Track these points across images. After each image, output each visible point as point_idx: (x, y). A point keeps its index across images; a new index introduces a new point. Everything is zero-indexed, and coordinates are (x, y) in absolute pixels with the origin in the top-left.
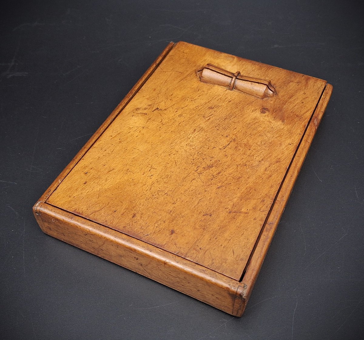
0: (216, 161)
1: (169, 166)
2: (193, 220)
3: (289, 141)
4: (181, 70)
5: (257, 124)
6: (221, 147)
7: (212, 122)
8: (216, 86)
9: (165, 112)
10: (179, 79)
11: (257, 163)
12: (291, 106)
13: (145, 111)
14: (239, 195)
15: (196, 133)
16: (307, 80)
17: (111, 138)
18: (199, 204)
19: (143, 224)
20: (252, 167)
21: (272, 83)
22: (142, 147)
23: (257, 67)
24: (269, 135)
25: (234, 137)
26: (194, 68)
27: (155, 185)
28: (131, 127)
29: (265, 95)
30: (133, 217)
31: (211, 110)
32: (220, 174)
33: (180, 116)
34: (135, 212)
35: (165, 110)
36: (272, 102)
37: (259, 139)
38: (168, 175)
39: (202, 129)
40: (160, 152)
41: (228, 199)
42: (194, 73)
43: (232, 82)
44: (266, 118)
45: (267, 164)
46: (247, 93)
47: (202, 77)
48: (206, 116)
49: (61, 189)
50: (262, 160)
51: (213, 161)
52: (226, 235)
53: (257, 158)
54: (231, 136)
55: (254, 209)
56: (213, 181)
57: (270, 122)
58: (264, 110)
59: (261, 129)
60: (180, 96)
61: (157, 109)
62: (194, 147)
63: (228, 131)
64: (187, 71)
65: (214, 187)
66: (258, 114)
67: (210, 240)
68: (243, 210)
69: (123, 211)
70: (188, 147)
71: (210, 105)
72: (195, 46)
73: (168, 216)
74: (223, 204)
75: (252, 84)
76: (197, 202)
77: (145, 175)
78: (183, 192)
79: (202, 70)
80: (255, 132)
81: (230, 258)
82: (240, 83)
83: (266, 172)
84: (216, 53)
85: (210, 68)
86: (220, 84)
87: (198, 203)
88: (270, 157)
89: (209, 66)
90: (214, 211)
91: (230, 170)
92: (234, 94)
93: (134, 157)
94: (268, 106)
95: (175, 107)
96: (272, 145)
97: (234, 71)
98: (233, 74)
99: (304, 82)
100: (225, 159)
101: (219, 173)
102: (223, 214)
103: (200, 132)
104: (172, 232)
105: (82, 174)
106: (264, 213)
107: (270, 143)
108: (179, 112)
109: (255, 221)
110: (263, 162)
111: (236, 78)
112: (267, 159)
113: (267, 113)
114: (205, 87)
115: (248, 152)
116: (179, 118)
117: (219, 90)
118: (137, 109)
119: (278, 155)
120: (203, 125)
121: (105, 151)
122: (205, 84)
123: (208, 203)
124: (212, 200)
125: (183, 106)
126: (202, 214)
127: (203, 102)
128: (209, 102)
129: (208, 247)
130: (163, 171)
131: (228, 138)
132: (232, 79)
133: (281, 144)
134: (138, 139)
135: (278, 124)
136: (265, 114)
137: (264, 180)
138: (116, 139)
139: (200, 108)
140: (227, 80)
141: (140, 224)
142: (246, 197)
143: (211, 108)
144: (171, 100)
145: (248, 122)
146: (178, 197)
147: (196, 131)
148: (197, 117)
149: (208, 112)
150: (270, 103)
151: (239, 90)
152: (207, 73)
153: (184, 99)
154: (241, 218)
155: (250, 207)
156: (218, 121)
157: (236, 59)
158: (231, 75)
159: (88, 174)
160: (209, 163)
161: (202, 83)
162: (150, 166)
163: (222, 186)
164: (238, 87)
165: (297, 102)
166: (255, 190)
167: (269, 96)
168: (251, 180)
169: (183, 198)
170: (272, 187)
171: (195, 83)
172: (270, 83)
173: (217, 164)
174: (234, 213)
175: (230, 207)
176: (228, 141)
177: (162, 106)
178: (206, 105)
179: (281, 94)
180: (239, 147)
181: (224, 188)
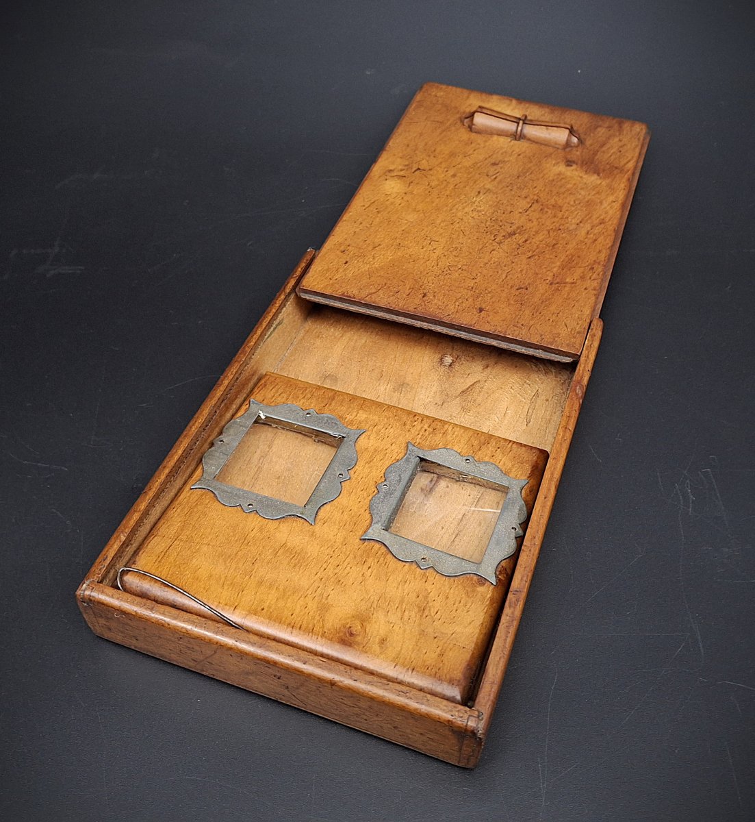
0: (518, 228)
1: (454, 236)
2: (504, 295)
3: (611, 198)
4: (440, 119)
5: (563, 181)
6: (521, 211)
7: (500, 182)
8: (495, 137)
9: (431, 172)
10: (439, 131)
11: (574, 226)
12: (606, 156)
13: (402, 173)
14: (558, 264)
15: (482, 196)
16: (620, 124)
17: (364, 208)
18: (508, 278)
19: (440, 303)
20: (569, 231)
21: (575, 128)
22: (412, 217)
23: (547, 110)
24: (583, 193)
25: (536, 198)
26: (458, 116)
27: (443, 259)
28: (388, 193)
29: (568, 144)
30: (423, 297)
31: (495, 167)
32: (528, 242)
33: (454, 176)
34: (425, 291)
35: (430, 170)
36: (578, 153)
37: (571, 199)
38: (456, 248)
39: (489, 190)
40: (438, 222)
41: (544, 270)
42: (459, 122)
43: (520, 128)
44: (573, 173)
45: (588, 226)
47: (474, 125)
48: (490, 174)
49: (315, 271)
50: (581, 222)
51: (514, 227)
52: (553, 308)
53: (573, 221)
54: (531, 196)
55: (582, 277)
56: (519, 251)
57: (581, 177)
58: (569, 163)
59: (569, 186)
60: (447, 152)
61: (419, 169)
62: (483, 213)
63: (526, 191)
64: (448, 120)
65: (524, 258)
66: (562, 168)
67: (533, 315)
68: (567, 280)
69: (407, 291)
70: (475, 213)
71: (493, 161)
72: (450, 87)
73: (470, 293)
74: (540, 276)
75: (547, 129)
76: (504, 276)
77: (424, 249)
78: (482, 266)
79: (472, 115)
80: (563, 190)
81: (564, 332)
82: (530, 131)
83: (589, 236)
84: (484, 96)
85: (484, 111)
86: (501, 133)
87: (506, 277)
88: (590, 218)
89: (481, 110)
90: (529, 284)
91: (540, 237)
92: (522, 146)
93: (403, 229)
94: (574, 158)
95: (443, 165)
96: (589, 204)
97: (518, 114)
98: (520, 119)
99: (616, 126)
100: (529, 225)
101: (526, 241)
102: (542, 288)
103: (487, 194)
104: (481, 310)
105: (338, 252)
106: (596, 281)
107: (588, 201)
108: (451, 172)
109: (586, 291)
110: (581, 225)
111: (524, 123)
112: (587, 220)
113: (574, 167)
114: (479, 139)
115: (560, 215)
116: (453, 179)
117: (503, 142)
118: (390, 171)
119: (601, 215)
120: (488, 186)
121: (361, 223)
122: (479, 135)
123: (519, 275)
124: (524, 271)
125: (454, 164)
126: (515, 288)
127: (481, 158)
128: (490, 157)
129: (532, 322)
130: (448, 242)
131: (528, 200)
132: (518, 126)
133: (601, 203)
134: (403, 207)
135: (593, 179)
136: (572, 168)
137: (588, 244)
138: (371, 208)
139: (479, 165)
140: (511, 127)
141: (436, 304)
142: (568, 265)
143: (494, 164)
144: (434, 157)
145: (551, 178)
146: (477, 272)
147: (481, 194)
148: (477, 176)
149: (492, 170)
150: (576, 154)
151: (529, 140)
152: (480, 119)
153: (452, 155)
154: (567, 289)
155: (576, 276)
156: (509, 180)
157: (514, 102)
158: (517, 121)
159: (347, 252)
160: (509, 230)
161: (474, 134)
162: (428, 238)
163: (532, 256)
164: (528, 136)
165: (612, 151)
166: (579, 257)
167: (572, 145)
168: (570, 246)
169: (485, 272)
170: (600, 252)
171: (464, 134)
172: (572, 127)
173: (520, 230)
174: (557, 284)
175: (549, 278)
176: (529, 203)
177: (424, 164)
178: (487, 161)
179: (588, 143)
180: (546, 209)
181: (536, 257)
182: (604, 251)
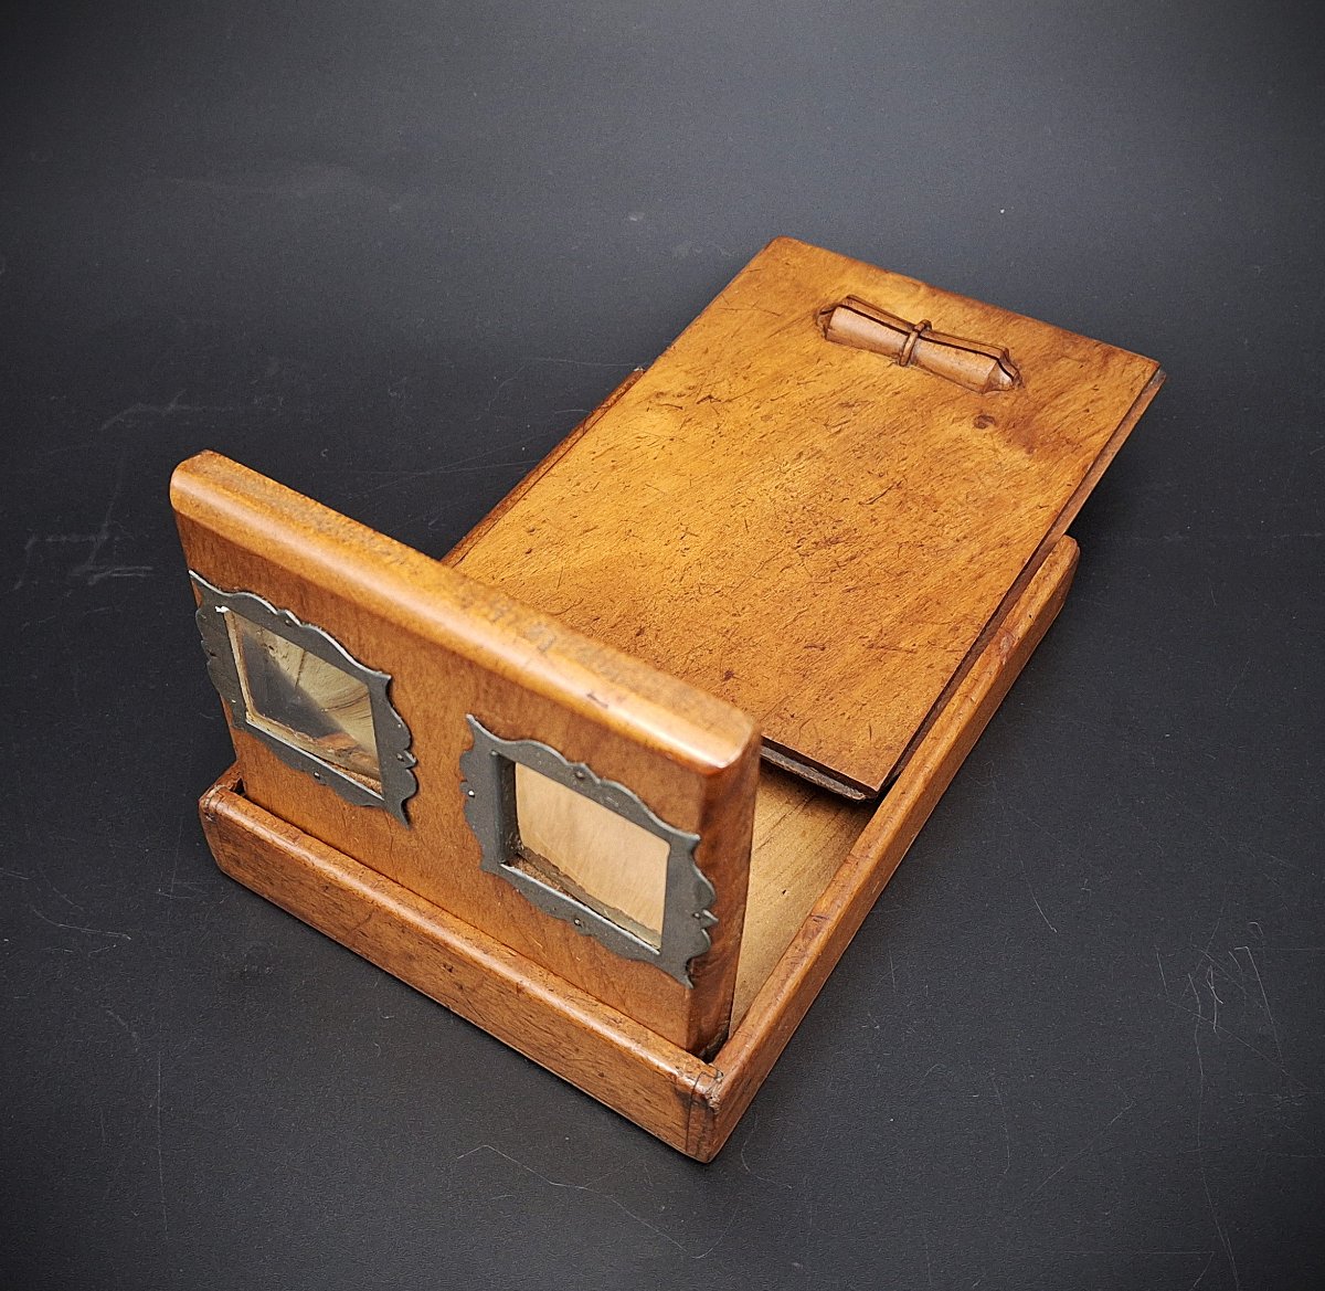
0: (847, 531)
1: (728, 531)
2: (778, 654)
3: (1039, 499)
4: (778, 308)
5: (962, 453)
6: (863, 500)
7: (847, 439)
8: (866, 354)
9: (730, 406)
10: (769, 330)
11: (951, 543)
12: (1057, 416)
13: (678, 402)
14: (896, 610)
15: (803, 462)
16: (1107, 356)
17: (593, 456)
18: (798, 622)
19: (661, 651)
20: (938, 551)
21: (1013, 356)
22: (667, 484)
23: (978, 312)
24: (989, 481)
25: (898, 478)
26: (812, 306)
27: (695, 569)
28: (642, 435)
29: (991, 386)
30: (638, 635)
31: (845, 411)
32: (855, 561)
33: (766, 418)
34: (644, 625)
35: (730, 401)
36: (1006, 404)
37: (964, 489)
38: (725, 553)
39: (819, 453)
40: (709, 500)
41: (868, 618)
42: (810, 318)
43: (908, 346)
44: (986, 441)
45: (975, 547)
46: (943, 377)
47: (831, 328)
48: (831, 423)
49: (475, 558)
50: (965, 537)
51: (840, 529)
52: (857, 694)
53: (952, 533)
54: (892, 474)
55: (932, 644)
56: (835, 576)
57: (995, 450)
58: (982, 421)
59: (969, 465)
60: (769, 372)
61: (710, 397)
62: (795, 494)
63: (885, 463)
64: (793, 312)
65: (839, 589)
66: (966, 429)
67: (818, 700)
68: (902, 645)
69: (614, 620)
70: (780, 492)
71: (844, 399)
72: (818, 249)
73: (721, 640)
74: (855, 628)
75: (957, 353)
76: (791, 618)
77: (669, 546)
78: (759, 592)
79: (830, 311)
80: (953, 470)
81: (861, 741)
82: (926, 350)
83: (970, 567)
84: (873, 273)
85: (853, 306)
86: (876, 348)
87: (795, 620)
88: (986, 531)
89: (850, 303)
90: (830, 640)
91: (881, 555)
92: (909, 377)
93: (646, 504)
94: (995, 411)
95: (754, 396)
96: (993, 504)
97: (916, 319)
98: (912, 326)
99: (1097, 359)
100: (870, 528)
101: (853, 558)
102: (853, 650)
103: (814, 459)
104: (729, 675)
105: (523, 532)
106: (954, 655)
107: (991, 500)
108: (764, 410)
109: (931, 670)
110: (965, 542)
111: (919, 337)
112: (978, 535)
113: (991, 428)
114: (835, 353)
115: (932, 517)
116: (762, 423)
117: (874, 364)
118: (659, 395)
119: (1007, 528)
120: (822, 445)
121: (578, 484)
122: (837, 346)
123: (819, 622)
124: (829, 616)
125: (774, 396)
126: (803, 644)
127: (827, 389)
128: (842, 390)
129: (809, 714)
130: (714, 541)
131: (883, 481)
132: (907, 339)
133: (1016, 505)
134: (658, 464)
135: (1016, 457)
136: (984, 431)
137: (963, 582)
138: (603, 459)
139: (817, 402)
140: (894, 339)
141: (654, 651)
142: (916, 616)
143: (848, 405)
144: (745, 378)
145: (938, 446)
146: (746, 602)
147: (803, 458)
148: (808, 423)
149: (838, 415)
150: (1002, 404)
151: (923, 367)
152: (843, 320)
153: (778, 378)
154: (897, 660)
155: (921, 639)
156: (862, 437)
157: (923, 290)
158: (907, 329)
159: (537, 533)
160: (829, 533)
161: (829, 343)
162: (683, 528)
163: (855, 588)
164: (922, 359)
165: (1072, 408)
166: (938, 604)
167: (1000, 387)
168: (931, 580)
169: (760, 604)
170: (981, 599)
171: (812, 342)
172: (1005, 354)
173: (850, 536)
174: (881, 649)
175: (871, 635)
176: (881, 487)
177: (722, 390)
178: (835, 398)
179: (1030, 387)
180: (910, 504)
181: (861, 592)
182: (990, 599)
